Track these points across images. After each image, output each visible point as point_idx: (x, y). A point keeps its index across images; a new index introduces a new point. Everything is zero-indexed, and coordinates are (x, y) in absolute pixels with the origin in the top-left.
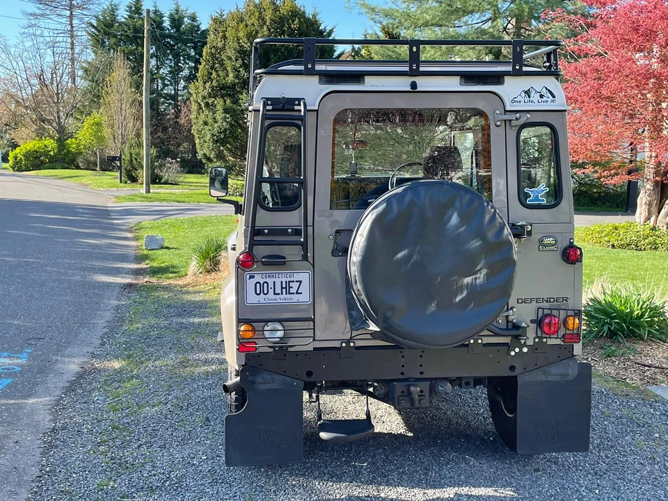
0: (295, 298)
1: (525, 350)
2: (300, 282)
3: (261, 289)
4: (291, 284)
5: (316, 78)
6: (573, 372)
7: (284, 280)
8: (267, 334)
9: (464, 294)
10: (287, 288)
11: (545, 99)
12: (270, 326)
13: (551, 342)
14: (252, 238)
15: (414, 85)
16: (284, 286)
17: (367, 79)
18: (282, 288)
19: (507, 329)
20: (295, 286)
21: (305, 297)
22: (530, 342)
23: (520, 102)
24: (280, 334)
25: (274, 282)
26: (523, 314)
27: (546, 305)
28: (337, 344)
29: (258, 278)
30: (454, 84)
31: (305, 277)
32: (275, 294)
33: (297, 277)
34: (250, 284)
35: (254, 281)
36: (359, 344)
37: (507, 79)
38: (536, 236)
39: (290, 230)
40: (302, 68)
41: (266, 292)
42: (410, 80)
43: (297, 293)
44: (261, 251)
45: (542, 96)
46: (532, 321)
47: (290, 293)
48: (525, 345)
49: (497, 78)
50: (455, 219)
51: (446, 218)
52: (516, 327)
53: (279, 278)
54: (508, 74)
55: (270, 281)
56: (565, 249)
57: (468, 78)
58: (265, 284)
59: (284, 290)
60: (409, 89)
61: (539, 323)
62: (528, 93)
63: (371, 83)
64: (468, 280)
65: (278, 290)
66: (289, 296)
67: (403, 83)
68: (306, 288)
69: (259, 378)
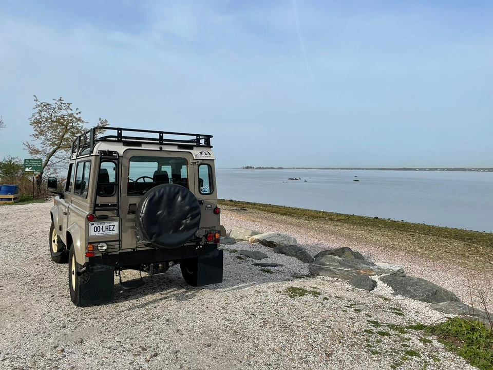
0: (112, 232)
1: (201, 247)
2: (114, 226)
3: (97, 229)
4: (110, 227)
5: (122, 144)
6: (217, 254)
7: (107, 225)
8: (99, 248)
9: (183, 226)
10: (108, 228)
12: (101, 245)
13: (210, 243)
14: (95, 208)
15: (161, 148)
17: (143, 145)
18: (106, 228)
19: (195, 239)
20: (112, 227)
21: (116, 232)
22: (203, 244)
23: (199, 156)
24: (105, 248)
25: (103, 226)
26: (200, 233)
27: (208, 230)
28: (129, 250)
29: (95, 225)
30: (175, 149)
31: (116, 224)
33: (112, 224)
34: (92, 228)
35: (93, 226)
36: (139, 249)
37: (194, 148)
38: (204, 205)
39: (110, 204)
40: (117, 139)
41: (99, 231)
42: (159, 146)
43: (113, 230)
44: (98, 213)
45: (206, 154)
46: (203, 236)
48: (201, 245)
49: (191, 147)
50: (179, 199)
51: (176, 198)
52: (198, 238)
53: (105, 225)
54: (195, 146)
55: (101, 226)
56: (214, 209)
57: (180, 147)
58: (99, 227)
60: (159, 149)
61: (206, 236)
62: (201, 153)
63: (144, 147)
64: (184, 221)
65: (104, 230)
66: (109, 232)
67: (157, 148)
68: (116, 228)
69: (95, 267)
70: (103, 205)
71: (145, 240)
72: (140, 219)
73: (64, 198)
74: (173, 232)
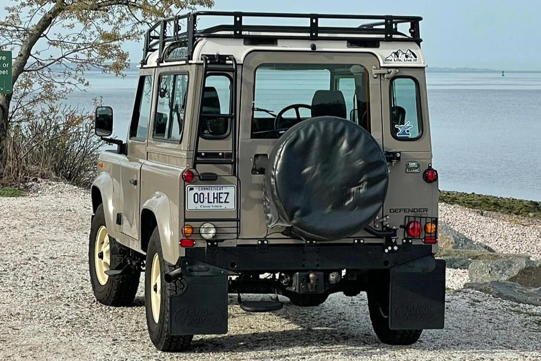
0: (224, 206)
1: (396, 248)
2: (228, 193)
3: (198, 199)
4: (221, 195)
5: (242, 41)
6: (432, 267)
7: (216, 192)
8: (203, 231)
9: (351, 200)
10: (218, 198)
11: (409, 59)
12: (207, 225)
13: (415, 242)
14: (195, 159)
15: (314, 47)
16: (216, 196)
17: (279, 41)
18: (214, 198)
19: (383, 231)
20: (224, 196)
21: (231, 206)
22: (400, 243)
23: (391, 60)
24: (213, 231)
25: (208, 194)
26: (395, 221)
27: (411, 214)
28: (255, 242)
29: (196, 190)
30: (343, 47)
31: (232, 190)
32: (208, 202)
33: (224, 190)
34: (190, 195)
35: (193, 192)
36: (272, 242)
37: (382, 44)
38: (403, 162)
39: (220, 154)
41: (202, 201)
42: (311, 43)
43: (225, 202)
44: (202, 169)
45: (407, 57)
46: (401, 227)
47: (220, 202)
48: (395, 244)
49: (375, 43)
50: (345, 145)
51: (339, 144)
52: (389, 229)
53: (211, 191)
54: (382, 40)
55: (206, 192)
56: (425, 172)
57: (352, 42)
58: (202, 195)
59: (216, 200)
60: (310, 49)
61: (406, 228)
62: (396, 54)
63: (281, 46)
64: (354, 189)
65: (211, 200)
66: (219, 204)
67: (306, 46)
68: (232, 199)
69: (195, 268)
70: (208, 155)
71: (282, 222)
72: (272, 180)
73: (126, 154)
74: (333, 208)
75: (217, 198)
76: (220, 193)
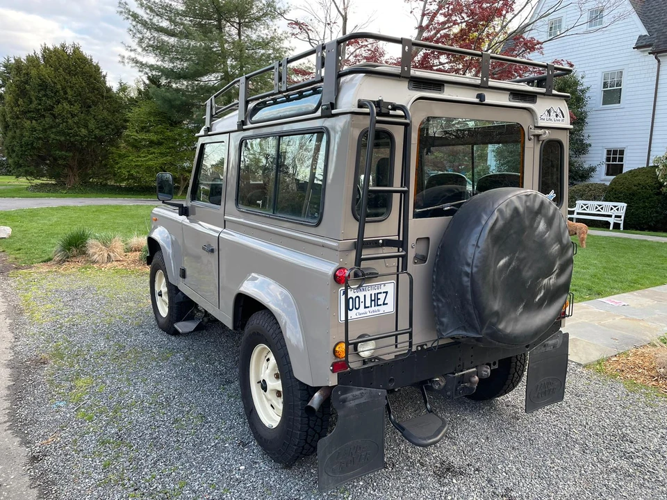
0: (383, 309)
2: (387, 293)
3: (353, 304)
4: (379, 296)
5: (406, 84)
6: (559, 342)
7: (373, 292)
8: (359, 350)
9: (542, 294)
11: (558, 118)
15: (481, 97)
16: (373, 299)
17: (446, 88)
18: (372, 301)
20: (382, 297)
21: (390, 308)
23: (544, 119)
25: (365, 296)
29: (350, 294)
30: (504, 99)
31: (391, 288)
32: (365, 307)
33: (383, 289)
37: (539, 99)
39: (381, 241)
41: (357, 307)
43: (384, 304)
45: (557, 115)
47: (378, 305)
49: (532, 98)
50: (542, 226)
53: (368, 292)
55: (361, 294)
57: (515, 95)
58: (357, 299)
59: (373, 302)
60: (477, 100)
62: (549, 112)
63: (448, 94)
64: (545, 280)
65: (368, 304)
66: (377, 308)
68: (391, 299)
69: (349, 395)
75: (374, 300)
76: (378, 294)
